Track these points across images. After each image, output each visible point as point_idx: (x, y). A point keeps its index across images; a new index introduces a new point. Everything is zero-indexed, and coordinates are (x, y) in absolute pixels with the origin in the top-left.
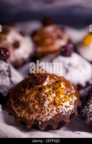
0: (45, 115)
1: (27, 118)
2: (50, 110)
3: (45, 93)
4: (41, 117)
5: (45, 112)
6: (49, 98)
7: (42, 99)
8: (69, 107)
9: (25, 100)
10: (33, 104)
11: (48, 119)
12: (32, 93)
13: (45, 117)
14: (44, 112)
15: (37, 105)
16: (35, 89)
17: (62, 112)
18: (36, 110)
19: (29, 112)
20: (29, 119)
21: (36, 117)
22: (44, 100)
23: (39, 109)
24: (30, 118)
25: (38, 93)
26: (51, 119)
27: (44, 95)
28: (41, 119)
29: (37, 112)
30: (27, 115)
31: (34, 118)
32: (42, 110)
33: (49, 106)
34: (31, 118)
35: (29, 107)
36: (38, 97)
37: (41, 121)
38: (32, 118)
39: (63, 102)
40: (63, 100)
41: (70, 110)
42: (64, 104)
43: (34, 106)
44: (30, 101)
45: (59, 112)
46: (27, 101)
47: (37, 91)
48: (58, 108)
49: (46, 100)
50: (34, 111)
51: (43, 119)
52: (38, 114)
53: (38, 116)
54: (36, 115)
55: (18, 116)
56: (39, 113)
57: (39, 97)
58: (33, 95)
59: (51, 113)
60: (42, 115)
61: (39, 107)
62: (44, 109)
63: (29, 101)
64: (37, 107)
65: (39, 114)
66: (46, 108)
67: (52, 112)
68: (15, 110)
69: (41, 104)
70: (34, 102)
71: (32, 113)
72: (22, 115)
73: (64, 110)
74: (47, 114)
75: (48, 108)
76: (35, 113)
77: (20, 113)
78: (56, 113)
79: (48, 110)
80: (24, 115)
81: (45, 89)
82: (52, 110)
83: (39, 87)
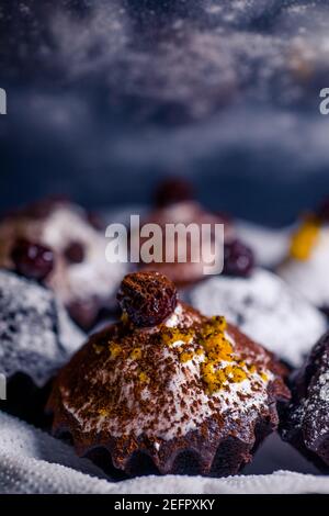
0: (172, 418)
1: (115, 434)
2: (189, 402)
3: (170, 350)
4: (160, 427)
5: (174, 411)
6: (185, 365)
7: (163, 367)
8: (249, 396)
9: (108, 378)
10: (133, 385)
11: (184, 432)
12: (129, 355)
13: (172, 425)
14: (169, 411)
15: (146, 390)
16: (140, 341)
17: (229, 412)
18: (144, 405)
19: (119, 414)
20: (120, 435)
21: (145, 429)
22: (170, 370)
23: (154, 402)
24: (124, 431)
25: (150, 351)
26: (193, 433)
27: (167, 354)
28: (161, 432)
29: (148, 411)
30: (114, 423)
31: (139, 432)
32: (163, 402)
33: (185, 391)
34: (127, 433)
35: (121, 399)
36: (148, 362)
37: (160, 439)
38: (132, 431)
39: (231, 381)
40: (231, 376)
41: (254, 407)
42: (235, 387)
43: (136, 392)
44: (122, 379)
45: (218, 410)
46: (114, 378)
47: (146, 344)
48: (214, 398)
49: (175, 372)
50: (138, 410)
51: (167, 430)
52: (150, 418)
53: (152, 425)
54: (142, 419)
55: (86, 430)
56: (152, 414)
57: (152, 364)
58: (134, 357)
59: (193, 411)
60: (165, 420)
61: (154, 394)
62: (169, 399)
63: (119, 377)
64: (145, 394)
65: (153, 418)
66: (175, 395)
67: (195, 409)
68: (76, 416)
69: (160, 386)
70: (136, 379)
71: (131, 416)
72: (98, 424)
73: (235, 403)
74: (179, 415)
75: (182, 395)
76: (141, 415)
77: (92, 419)
78: (210, 413)
79: (183, 404)
80: (106, 424)
81: (172, 337)
82: (195, 404)
83: (151, 332)
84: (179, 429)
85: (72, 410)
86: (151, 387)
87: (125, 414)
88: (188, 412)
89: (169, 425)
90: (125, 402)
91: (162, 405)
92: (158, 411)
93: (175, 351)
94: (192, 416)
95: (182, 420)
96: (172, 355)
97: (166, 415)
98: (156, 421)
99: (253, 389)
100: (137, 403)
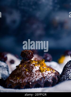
1: (21, 82)
2: (37, 74)
3: (32, 64)
4: (31, 79)
5: (34, 76)
6: (36, 67)
7: (31, 68)
8: (51, 74)
10: (24, 72)
12: (23, 66)
13: (34, 79)
14: (33, 76)
15: (27, 72)
16: (26, 63)
17: (46, 76)
21: (28, 80)
22: (33, 68)
23: (29, 75)
25: (28, 65)
26: (38, 80)
27: (32, 65)
30: (21, 80)
31: (26, 81)
32: (31, 74)
33: (36, 72)
34: (24, 82)
35: (22, 75)
36: (28, 67)
37: (31, 82)
39: (46, 71)
40: (46, 70)
41: (52, 76)
42: (47, 72)
43: (25, 73)
45: (44, 76)
47: (27, 64)
48: (43, 74)
49: (34, 68)
51: (32, 80)
55: (15, 83)
56: (29, 77)
58: (25, 67)
59: (38, 76)
60: (32, 78)
61: (29, 73)
62: (33, 74)
63: (21, 71)
65: (29, 78)
66: (34, 73)
69: (31, 71)
70: (25, 71)
72: (17, 81)
75: (35, 73)
76: (27, 78)
78: (42, 76)
80: (19, 81)
81: (33, 62)
82: (38, 74)
83: (28, 61)
84: (35, 80)
85: (11, 80)
86: (29, 72)
87: (23, 78)
88: (37, 76)
89: (33, 79)
90: (23, 75)
91: (31, 75)
92: (30, 76)
93: (33, 64)
94: (38, 77)
95: (36, 78)
96: (33, 65)
97: (32, 77)
98: (30, 78)
99: (51, 73)
100: (26, 75)
